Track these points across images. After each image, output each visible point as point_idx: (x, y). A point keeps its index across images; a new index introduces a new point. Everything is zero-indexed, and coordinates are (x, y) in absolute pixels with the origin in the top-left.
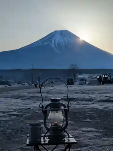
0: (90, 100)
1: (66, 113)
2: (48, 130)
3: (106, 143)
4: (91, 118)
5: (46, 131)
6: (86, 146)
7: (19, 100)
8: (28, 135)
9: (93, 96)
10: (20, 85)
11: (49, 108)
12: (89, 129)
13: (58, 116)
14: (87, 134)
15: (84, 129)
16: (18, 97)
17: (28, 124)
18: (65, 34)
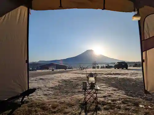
0: (102, 74)
1: (95, 78)
2: (89, 84)
3: (110, 89)
4: (103, 80)
5: (88, 84)
6: (103, 90)
7: (76, 74)
8: (82, 86)
9: (103, 72)
10: (76, 69)
11: (89, 76)
12: (103, 84)
13: (92, 79)
14: (102, 86)
15: (101, 84)
16: (76, 73)
17: (80, 83)
18: (91, 51)
